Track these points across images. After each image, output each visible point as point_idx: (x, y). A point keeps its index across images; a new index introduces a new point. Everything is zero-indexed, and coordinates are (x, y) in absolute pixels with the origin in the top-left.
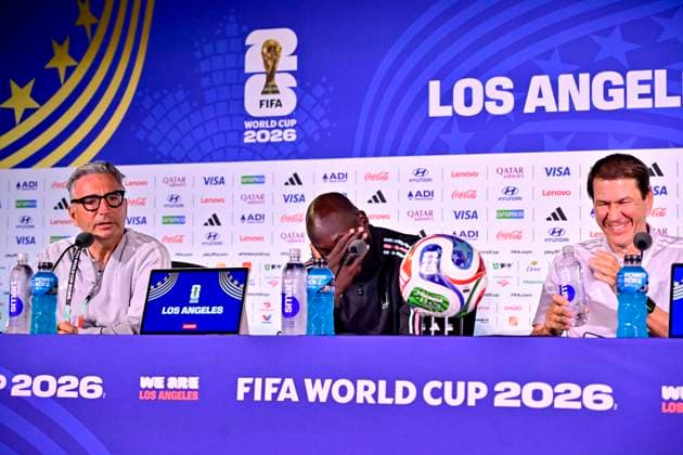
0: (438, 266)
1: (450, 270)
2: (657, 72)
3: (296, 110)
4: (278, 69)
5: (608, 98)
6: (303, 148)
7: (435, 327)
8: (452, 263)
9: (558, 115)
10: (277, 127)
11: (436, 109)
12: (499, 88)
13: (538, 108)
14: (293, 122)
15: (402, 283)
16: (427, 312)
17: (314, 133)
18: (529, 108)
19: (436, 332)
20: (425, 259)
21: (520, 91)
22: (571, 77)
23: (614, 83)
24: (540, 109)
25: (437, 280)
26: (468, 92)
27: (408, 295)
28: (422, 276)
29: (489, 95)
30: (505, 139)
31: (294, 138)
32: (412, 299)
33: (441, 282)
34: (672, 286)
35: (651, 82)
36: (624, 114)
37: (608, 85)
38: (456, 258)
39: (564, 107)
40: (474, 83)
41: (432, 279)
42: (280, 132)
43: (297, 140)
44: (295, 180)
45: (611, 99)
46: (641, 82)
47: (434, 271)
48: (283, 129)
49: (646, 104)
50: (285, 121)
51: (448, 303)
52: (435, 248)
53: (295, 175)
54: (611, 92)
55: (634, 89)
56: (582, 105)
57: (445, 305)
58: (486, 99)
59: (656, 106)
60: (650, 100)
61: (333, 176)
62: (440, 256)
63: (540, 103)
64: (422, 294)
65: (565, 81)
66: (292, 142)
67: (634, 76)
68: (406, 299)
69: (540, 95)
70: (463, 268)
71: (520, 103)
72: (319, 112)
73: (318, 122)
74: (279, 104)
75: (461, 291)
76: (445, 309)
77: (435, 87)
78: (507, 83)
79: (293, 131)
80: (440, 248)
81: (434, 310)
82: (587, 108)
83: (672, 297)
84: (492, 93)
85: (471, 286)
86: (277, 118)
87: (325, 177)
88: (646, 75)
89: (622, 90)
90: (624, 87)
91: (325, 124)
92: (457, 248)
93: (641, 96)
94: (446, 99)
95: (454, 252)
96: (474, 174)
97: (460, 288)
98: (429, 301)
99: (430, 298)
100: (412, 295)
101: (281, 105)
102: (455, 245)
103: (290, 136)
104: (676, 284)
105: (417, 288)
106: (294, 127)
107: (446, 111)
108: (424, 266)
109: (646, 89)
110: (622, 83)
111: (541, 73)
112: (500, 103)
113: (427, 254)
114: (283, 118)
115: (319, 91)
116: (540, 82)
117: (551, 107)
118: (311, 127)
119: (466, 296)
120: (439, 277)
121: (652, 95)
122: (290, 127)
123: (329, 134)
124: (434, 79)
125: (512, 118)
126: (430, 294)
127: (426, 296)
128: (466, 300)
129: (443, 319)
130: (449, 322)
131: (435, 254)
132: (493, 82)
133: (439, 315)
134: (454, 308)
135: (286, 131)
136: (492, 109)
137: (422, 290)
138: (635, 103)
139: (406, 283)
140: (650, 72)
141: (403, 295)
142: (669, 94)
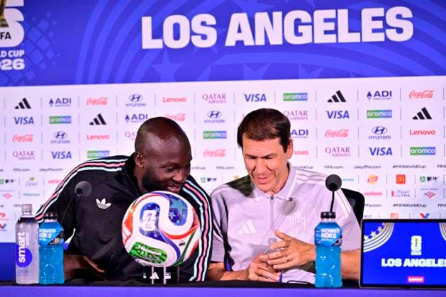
0: (157, 224)
1: (168, 227)
2: (339, 11)
3: (24, 41)
4: (7, 5)
5: (297, 34)
6: (31, 75)
7: (155, 276)
8: (169, 220)
9: (255, 48)
10: (7, 57)
11: (148, 42)
12: (203, 24)
13: (238, 42)
14: (22, 52)
15: (124, 237)
16: (147, 263)
17: (41, 63)
18: (230, 41)
19: (155, 280)
20: (145, 217)
21: (222, 27)
22: (265, 15)
23: (303, 21)
24: (240, 43)
25: (156, 236)
26: (176, 27)
27: (131, 248)
28: (141, 231)
29: (195, 30)
30: (209, 69)
31: (22, 66)
32: (134, 252)
33: (160, 238)
34: (363, 240)
35: (335, 20)
36: (312, 47)
37: (298, 22)
38: (173, 215)
39: (260, 41)
40: (181, 20)
41: (151, 235)
42: (9, 62)
43: (25, 68)
44: (25, 104)
45: (301, 35)
46: (326, 20)
47: (153, 228)
48: (13, 59)
49: (331, 39)
50: (14, 52)
51: (166, 256)
52: (154, 206)
53: (25, 100)
54: (301, 29)
55: (320, 26)
56: (276, 40)
57: (163, 257)
58: (192, 33)
59: (340, 41)
60: (334, 36)
61: (58, 101)
62: (158, 214)
63: (240, 37)
64: (142, 248)
65: (261, 18)
66: (21, 71)
67: (320, 15)
68: (128, 251)
69: (239, 31)
70: (178, 225)
71: (222, 37)
72: (44, 44)
73: (43, 53)
74: (8, 36)
75: (178, 245)
76: (164, 260)
77: (147, 22)
78: (211, 20)
79: (22, 60)
80: (158, 207)
81: (153, 262)
82: (280, 42)
83: (362, 249)
84: (198, 28)
85: (186, 240)
86: (7, 49)
87: (51, 102)
88: (330, 13)
89: (310, 27)
90: (312, 24)
91: (50, 54)
92: (174, 206)
93: (327, 32)
94: (157, 33)
95: (171, 211)
96: (183, 100)
97: (177, 242)
98: (149, 254)
99: (150, 252)
100: (133, 248)
101: (10, 37)
102: (171, 203)
103: (19, 65)
104: (366, 237)
105: (139, 243)
106: (22, 57)
107: (157, 44)
108: (144, 223)
109: (331, 26)
110: (309, 20)
111: (240, 11)
112: (204, 37)
113: (147, 212)
114: (12, 48)
115: (44, 25)
116: (239, 19)
117: (249, 42)
118: (38, 58)
119: (182, 249)
120: (158, 233)
121: (335, 32)
122: (18, 57)
123: (54, 63)
124: (146, 15)
125: (216, 51)
126: (150, 249)
127: (146, 250)
128: (181, 253)
129: (162, 268)
130: (167, 271)
131: (154, 212)
132: (198, 19)
133: (158, 265)
134: (171, 259)
135: (15, 61)
136: (198, 42)
137: (142, 245)
138: (321, 39)
139: (129, 237)
140: (334, 11)
141: (126, 247)
142: (351, 31)
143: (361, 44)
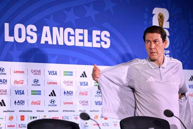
2: (85, 30)
12: (31, 30)
18: (43, 42)
22: (57, 28)
24: (46, 42)
26: (20, 30)
29: (28, 33)
35: (83, 35)
36: (74, 48)
37: (69, 34)
40: (22, 27)
45: (70, 41)
46: (80, 34)
55: (78, 37)
59: (85, 46)
60: (83, 43)
69: (46, 36)
78: (35, 28)
82: (62, 44)
89: (74, 37)
90: (74, 35)
93: (80, 41)
96: (23, 72)
109: (81, 38)
112: (32, 38)
116: (46, 29)
132: (29, 27)
140: (82, 30)
142: (89, 41)
143: (92, 48)
